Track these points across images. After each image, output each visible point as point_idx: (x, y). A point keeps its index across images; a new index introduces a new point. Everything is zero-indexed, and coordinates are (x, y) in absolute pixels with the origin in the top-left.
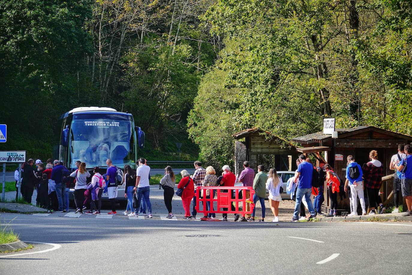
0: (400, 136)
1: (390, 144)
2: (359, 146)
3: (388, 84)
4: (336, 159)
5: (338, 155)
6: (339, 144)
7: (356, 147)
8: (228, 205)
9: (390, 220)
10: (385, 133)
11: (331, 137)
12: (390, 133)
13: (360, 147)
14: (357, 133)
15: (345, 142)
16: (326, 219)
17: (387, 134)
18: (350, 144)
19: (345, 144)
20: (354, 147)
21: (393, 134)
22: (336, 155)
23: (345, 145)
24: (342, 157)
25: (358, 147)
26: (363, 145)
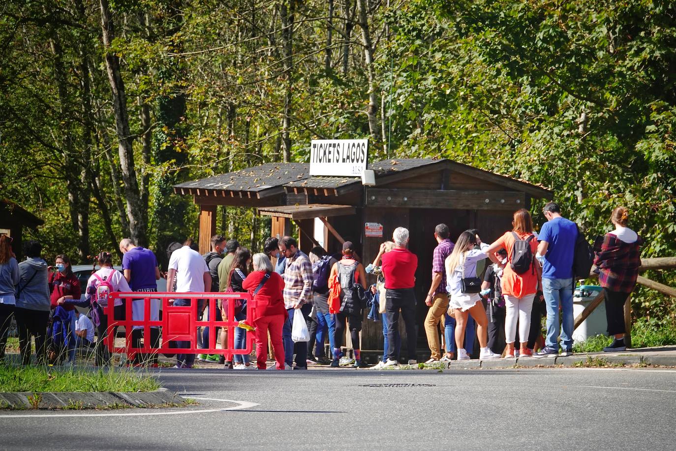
0: (509, 184)
1: (487, 201)
2: (420, 205)
3: (491, 62)
4: (368, 233)
5: (372, 224)
6: (376, 199)
7: (411, 206)
8: (189, 334)
9: (630, 363)
10: (477, 177)
11: (361, 182)
12: (486, 174)
13: (422, 207)
14: (416, 175)
15: (388, 195)
16: (463, 363)
17: (482, 178)
18: (399, 200)
19: (389, 198)
20: (407, 207)
21: (493, 178)
22: (368, 224)
23: (389, 202)
24: (381, 228)
25: (417, 207)
26: (428, 201)
